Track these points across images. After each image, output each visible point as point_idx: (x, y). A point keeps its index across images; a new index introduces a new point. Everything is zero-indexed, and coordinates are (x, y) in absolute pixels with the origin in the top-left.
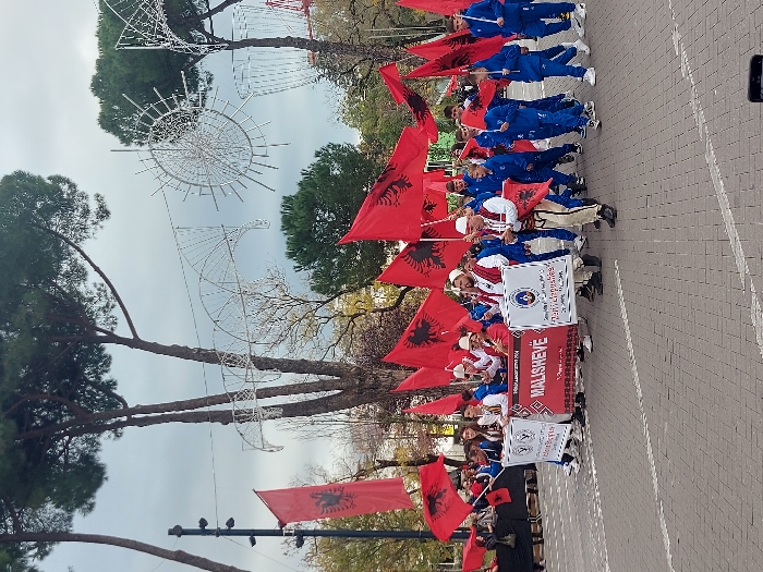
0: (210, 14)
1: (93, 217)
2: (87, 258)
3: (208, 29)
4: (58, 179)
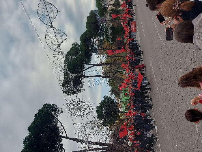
0: (84, 70)
1: (60, 112)
2: (58, 120)
4: (53, 105)
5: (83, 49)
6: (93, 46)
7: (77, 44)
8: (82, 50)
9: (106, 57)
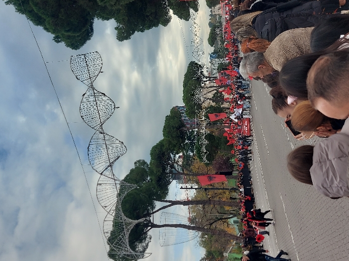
0: (153, 213)
3: (152, 221)
5: (155, 172)
6: (172, 167)
7: (144, 163)
8: (152, 173)
9: (196, 189)
